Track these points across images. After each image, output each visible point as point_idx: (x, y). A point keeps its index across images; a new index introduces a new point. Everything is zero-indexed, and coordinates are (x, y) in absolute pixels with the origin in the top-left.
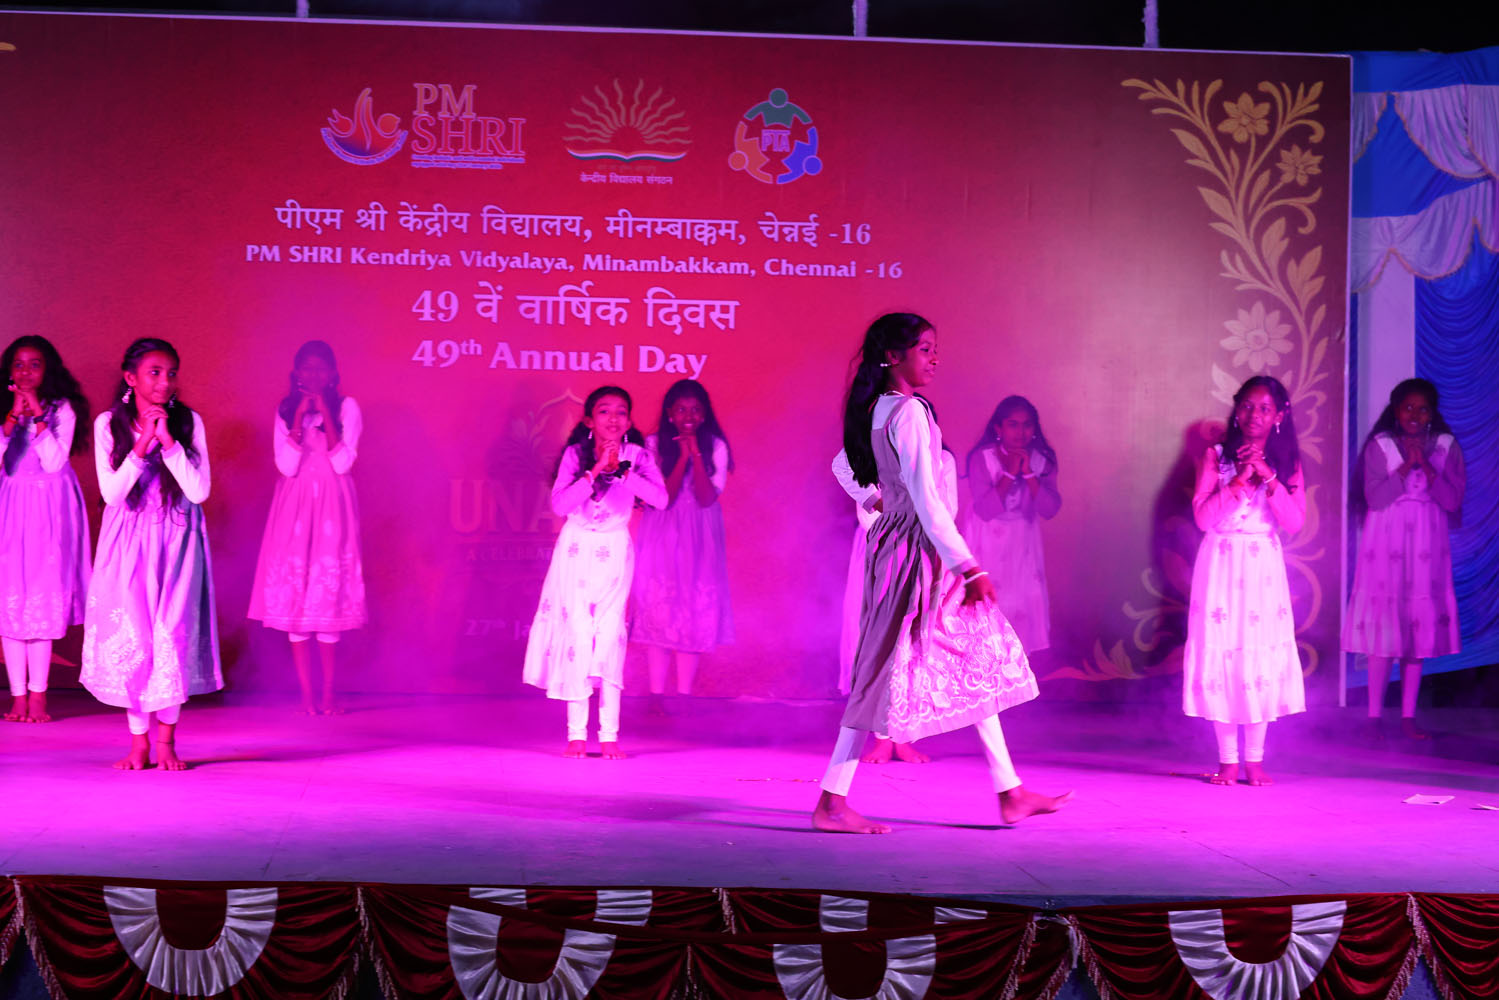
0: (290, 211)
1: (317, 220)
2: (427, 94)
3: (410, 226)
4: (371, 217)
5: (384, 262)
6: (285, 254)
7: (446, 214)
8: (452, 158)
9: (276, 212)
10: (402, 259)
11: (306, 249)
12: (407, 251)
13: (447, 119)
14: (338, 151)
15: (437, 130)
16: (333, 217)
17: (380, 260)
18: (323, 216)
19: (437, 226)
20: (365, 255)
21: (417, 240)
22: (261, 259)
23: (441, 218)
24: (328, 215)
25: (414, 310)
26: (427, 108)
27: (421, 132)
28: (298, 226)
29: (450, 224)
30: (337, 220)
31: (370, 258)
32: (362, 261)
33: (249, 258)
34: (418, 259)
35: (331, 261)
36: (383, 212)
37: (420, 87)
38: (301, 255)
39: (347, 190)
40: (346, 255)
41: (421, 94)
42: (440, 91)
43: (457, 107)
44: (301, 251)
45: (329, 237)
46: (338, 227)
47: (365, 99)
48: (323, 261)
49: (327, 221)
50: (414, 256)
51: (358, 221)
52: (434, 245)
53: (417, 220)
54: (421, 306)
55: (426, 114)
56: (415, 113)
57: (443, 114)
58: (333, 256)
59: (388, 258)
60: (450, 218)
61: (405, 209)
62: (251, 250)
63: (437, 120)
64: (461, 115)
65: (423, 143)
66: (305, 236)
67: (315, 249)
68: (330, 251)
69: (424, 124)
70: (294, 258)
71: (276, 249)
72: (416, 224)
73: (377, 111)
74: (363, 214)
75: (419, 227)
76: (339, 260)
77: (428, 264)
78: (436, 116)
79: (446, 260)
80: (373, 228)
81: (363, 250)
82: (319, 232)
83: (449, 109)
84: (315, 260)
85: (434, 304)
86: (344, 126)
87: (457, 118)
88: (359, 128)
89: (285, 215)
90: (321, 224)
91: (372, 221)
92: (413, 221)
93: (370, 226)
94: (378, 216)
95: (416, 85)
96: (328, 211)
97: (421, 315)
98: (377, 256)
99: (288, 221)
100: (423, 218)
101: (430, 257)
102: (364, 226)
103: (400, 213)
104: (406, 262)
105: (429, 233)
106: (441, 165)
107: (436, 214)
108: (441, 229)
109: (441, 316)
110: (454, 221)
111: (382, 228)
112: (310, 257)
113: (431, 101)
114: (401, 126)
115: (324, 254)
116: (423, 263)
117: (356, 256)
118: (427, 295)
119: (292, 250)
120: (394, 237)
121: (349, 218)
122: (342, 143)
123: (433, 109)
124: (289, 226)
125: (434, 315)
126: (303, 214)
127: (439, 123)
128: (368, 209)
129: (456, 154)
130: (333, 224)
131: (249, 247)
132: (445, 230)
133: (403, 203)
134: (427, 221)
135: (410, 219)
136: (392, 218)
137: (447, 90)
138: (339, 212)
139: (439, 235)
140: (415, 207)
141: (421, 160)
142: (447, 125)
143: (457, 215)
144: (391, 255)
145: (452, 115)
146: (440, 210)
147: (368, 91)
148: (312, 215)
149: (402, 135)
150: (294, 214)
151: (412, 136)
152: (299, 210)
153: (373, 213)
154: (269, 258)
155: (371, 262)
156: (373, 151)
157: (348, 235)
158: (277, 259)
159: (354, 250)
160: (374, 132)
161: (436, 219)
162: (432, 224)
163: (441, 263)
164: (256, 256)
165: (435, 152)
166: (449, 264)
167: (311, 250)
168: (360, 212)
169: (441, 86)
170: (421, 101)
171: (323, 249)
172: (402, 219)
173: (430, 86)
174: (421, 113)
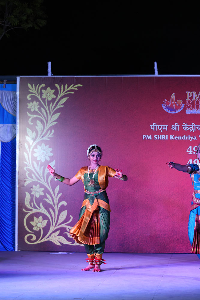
0: (154, 126)
1: (161, 128)
2: (189, 94)
3: (186, 129)
4: (175, 127)
5: (179, 139)
6: (153, 137)
7: (195, 126)
8: (196, 111)
9: (150, 127)
10: (184, 138)
11: (158, 136)
12: (185, 136)
13: (195, 101)
14: (166, 110)
15: (192, 104)
16: (165, 127)
17: (178, 138)
18: (163, 127)
19: (193, 129)
20: (174, 137)
21: (188, 133)
22: (147, 139)
23: (194, 127)
24: (164, 127)
25: (187, 151)
26: (189, 98)
27: (188, 104)
28: (156, 130)
29: (196, 128)
30: (166, 128)
31: (175, 138)
32: (173, 139)
33: (144, 139)
34: (188, 138)
35: (165, 139)
36: (178, 126)
37: (188, 93)
38: (157, 138)
39: (169, 120)
40: (169, 137)
41: (188, 94)
42: (193, 93)
43: (197, 98)
44: (157, 137)
45: (164, 133)
46: (167, 130)
47: (173, 96)
48: (163, 139)
49: (164, 128)
50: (187, 137)
51: (172, 128)
52: (192, 134)
53: (187, 127)
54: (189, 150)
55: (189, 99)
56: (186, 99)
57: (194, 99)
58: (166, 138)
59: (180, 138)
60: (196, 127)
61: (184, 125)
62: (144, 137)
63: (192, 101)
64: (198, 99)
65: (189, 107)
66: (158, 133)
67: (161, 136)
68: (165, 136)
69: (189, 102)
70: (155, 138)
71: (150, 136)
72: (187, 129)
73: (176, 99)
74: (173, 126)
75: (188, 129)
76: (167, 139)
77: (190, 139)
78: (192, 100)
79: (195, 138)
80: (176, 130)
81: (173, 136)
82: (162, 131)
83: (195, 98)
84: (161, 139)
85: (192, 150)
86: (168, 103)
87: (197, 100)
88: (172, 104)
89: (153, 127)
90: (162, 129)
91: (176, 128)
92: (186, 128)
93: (175, 129)
94: (177, 127)
95: (186, 92)
96: (164, 126)
97: (189, 153)
98: (177, 137)
99: (154, 129)
100: (189, 127)
101: (191, 137)
102: (173, 129)
103: (183, 126)
104: (185, 139)
105: (190, 131)
106: (194, 113)
107: (193, 126)
108: (194, 130)
109: (194, 153)
110: (197, 128)
111: (178, 130)
112: (160, 138)
113: (190, 96)
114: (183, 103)
115: (163, 137)
116: (189, 139)
117: (172, 137)
118: (190, 147)
119: (155, 136)
120: (181, 132)
121: (169, 128)
122: (167, 108)
123: (191, 98)
124: (154, 130)
125: (192, 153)
126: (157, 127)
127: (193, 102)
128: (174, 125)
129: (197, 110)
130: (165, 129)
131: (144, 136)
132: (195, 130)
133: (184, 123)
134: (190, 128)
135: (185, 127)
136: (181, 127)
137: (195, 93)
138: (167, 126)
139: (193, 131)
140: (187, 124)
141: (188, 112)
142: (195, 102)
143: (198, 126)
144: (181, 137)
145: (196, 99)
146: (193, 125)
147: (174, 94)
148: (160, 127)
149: (183, 105)
150: (155, 127)
151: (186, 105)
152: (156, 126)
153: (176, 126)
154: (149, 139)
155: (175, 139)
156: (176, 110)
157: (170, 132)
158: (151, 139)
159: (171, 136)
160: (175, 104)
161: (192, 127)
162: (191, 129)
163: (194, 139)
164: (145, 138)
165: (192, 110)
166: (196, 139)
167: (160, 136)
168: (172, 126)
169: (193, 92)
170: (188, 96)
171: (163, 136)
172: (183, 128)
173: (190, 92)
174: (188, 99)
